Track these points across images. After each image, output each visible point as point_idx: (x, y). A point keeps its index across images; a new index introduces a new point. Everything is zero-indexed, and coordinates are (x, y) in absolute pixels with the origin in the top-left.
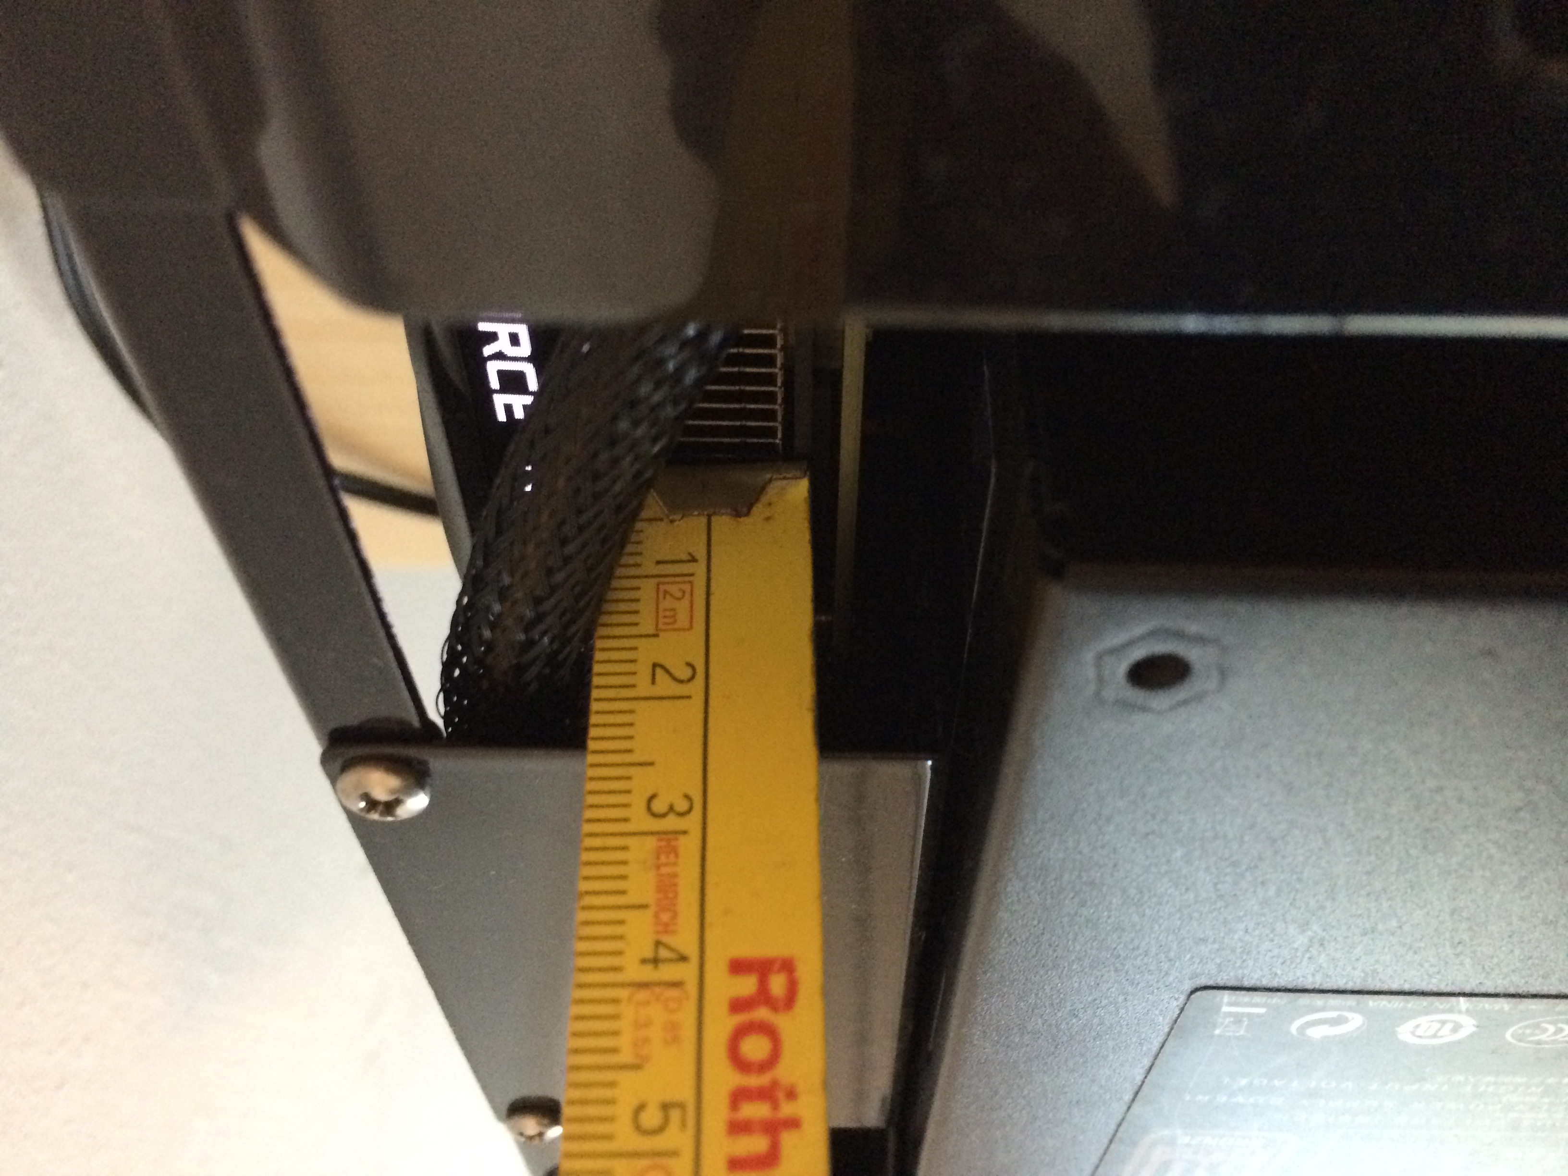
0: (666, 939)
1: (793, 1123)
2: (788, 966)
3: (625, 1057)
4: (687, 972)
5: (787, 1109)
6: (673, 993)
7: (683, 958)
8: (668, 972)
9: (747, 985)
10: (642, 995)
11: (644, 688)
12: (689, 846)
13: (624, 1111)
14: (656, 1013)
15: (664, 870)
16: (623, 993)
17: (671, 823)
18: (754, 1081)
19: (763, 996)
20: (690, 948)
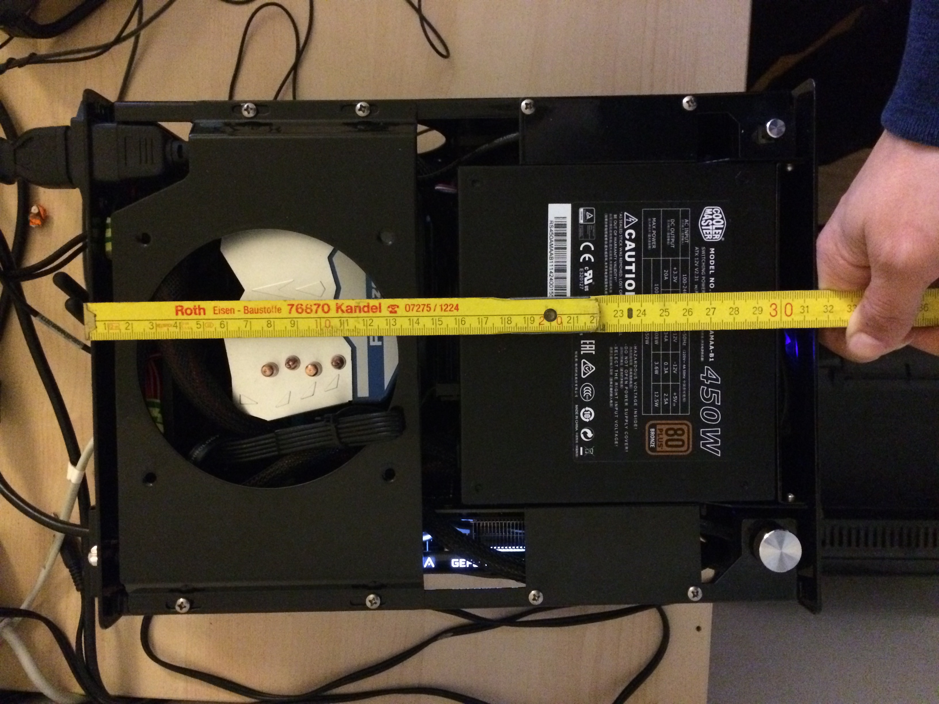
0: (173, 325)
1: (199, 306)
2: (177, 307)
3: (191, 330)
4: (178, 322)
5: (197, 307)
6: (181, 324)
8: (178, 324)
9: (180, 313)
11: (131, 331)
12: (158, 322)
13: (198, 330)
14: (184, 326)
15: (162, 326)
17: (154, 325)
18: (193, 311)
19: (181, 310)
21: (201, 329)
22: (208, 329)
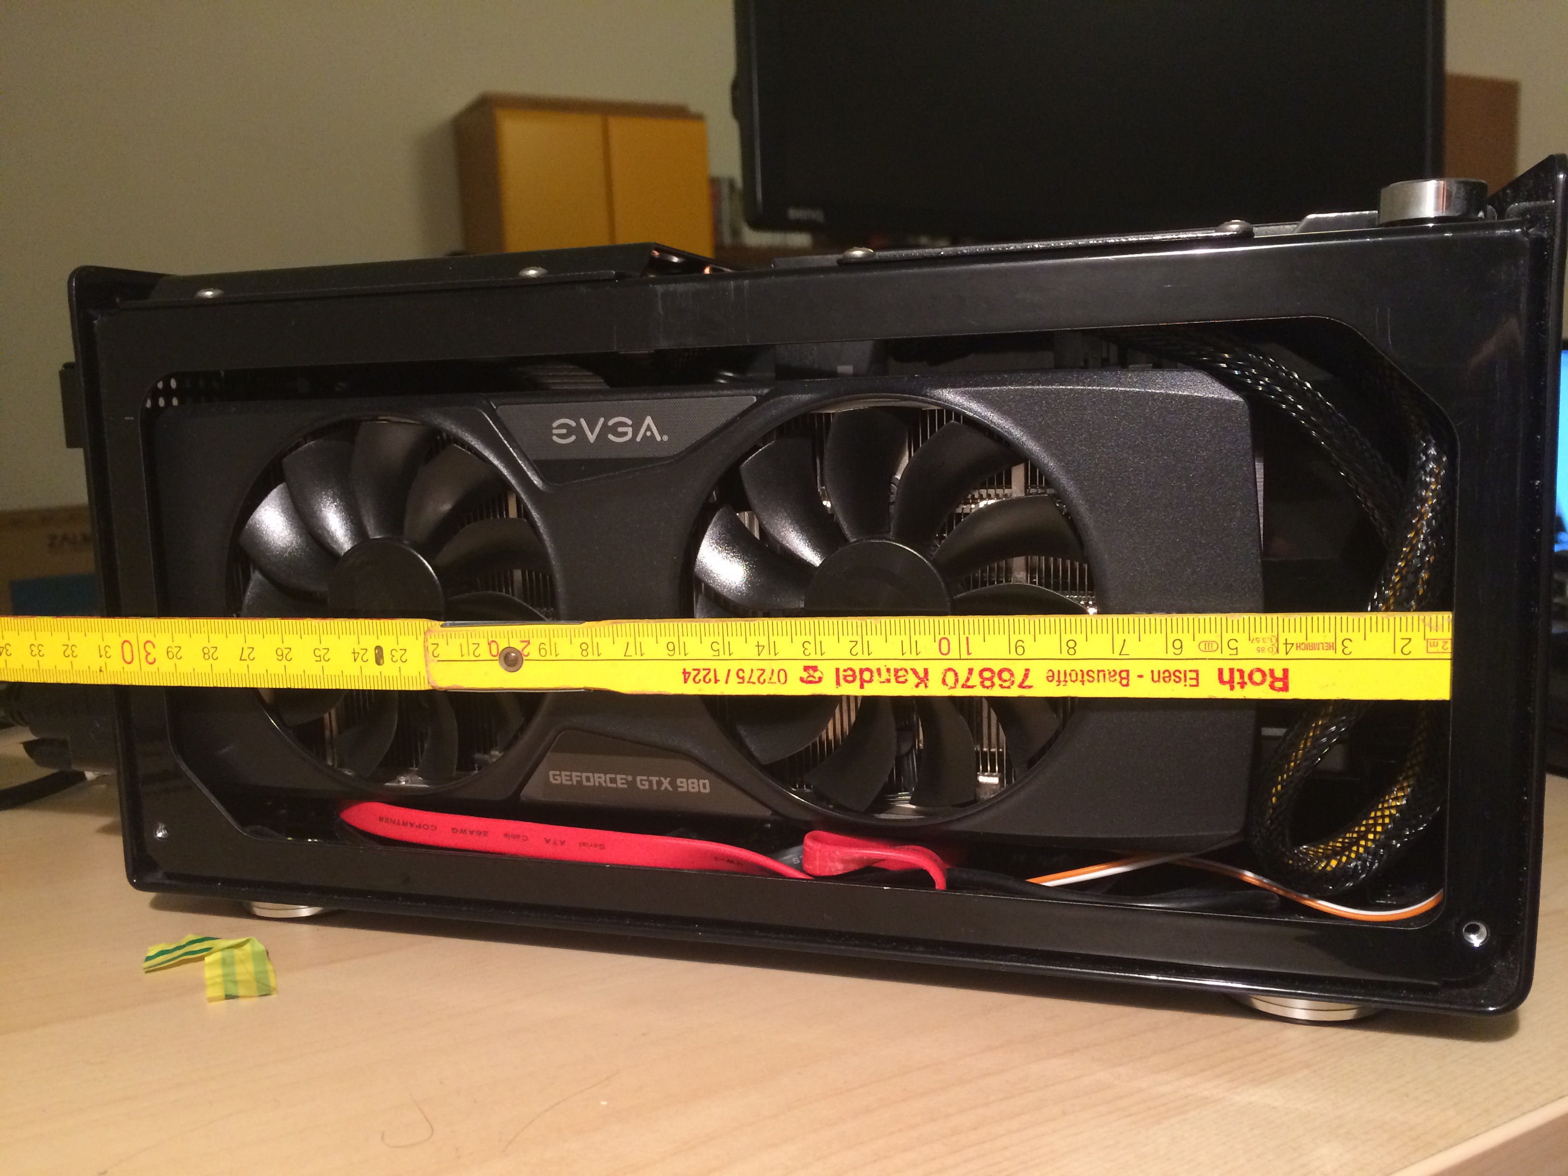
0: (1295, 646)
1: (1232, 688)
2: (1285, 688)
3: (1253, 635)
4: (1282, 654)
5: (1237, 687)
6: (1275, 650)
8: (1282, 648)
9: (1279, 674)
10: (1274, 640)
11: (1399, 635)
12: (1330, 654)
13: (1235, 633)
14: (1268, 644)
15: (1321, 646)
16: (1275, 633)
17: (1339, 647)
18: (1246, 677)
22: (1214, 637)
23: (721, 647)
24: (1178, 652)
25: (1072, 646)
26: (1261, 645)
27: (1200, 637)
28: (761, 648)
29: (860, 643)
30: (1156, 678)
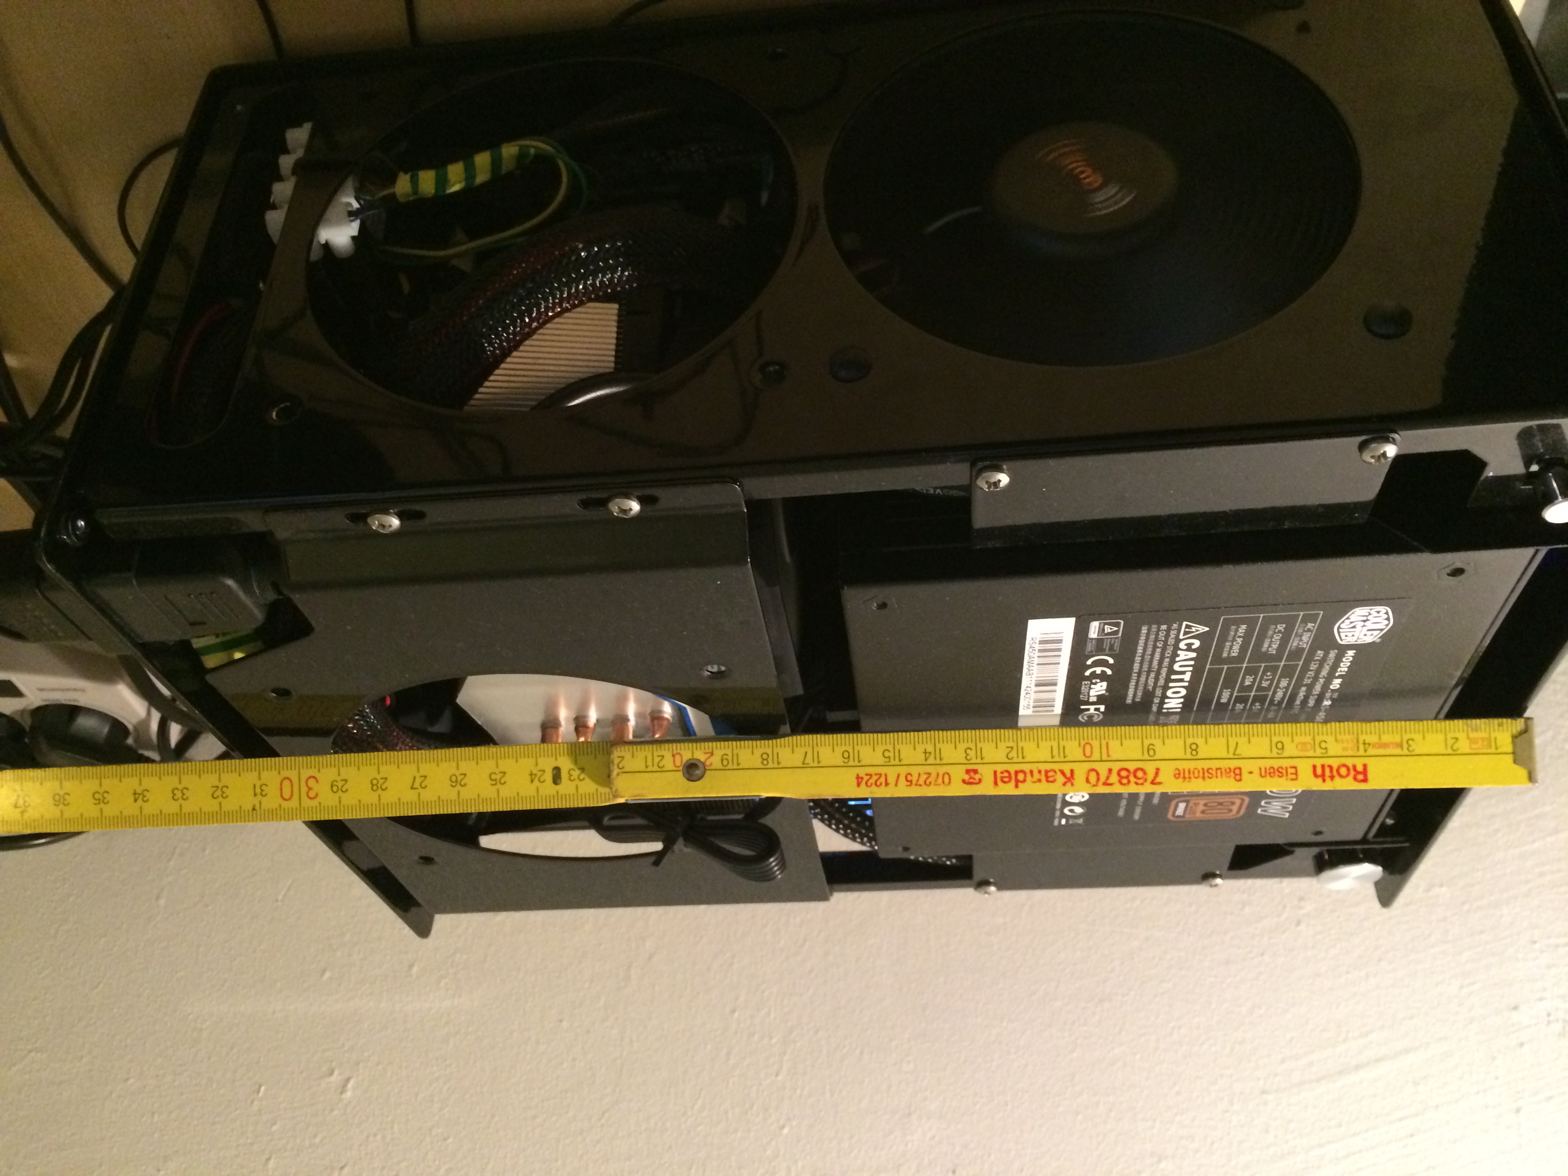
0: (1371, 747)
1: (1324, 781)
2: (1365, 780)
3: (1339, 737)
4: (1362, 752)
5: (1328, 779)
6: (1356, 749)
7: (1365, 751)
8: (1361, 747)
9: (1360, 768)
10: (1355, 741)
11: (1449, 736)
12: (1398, 751)
13: (1325, 738)
14: (1351, 745)
15: (1391, 745)
16: (1356, 737)
17: (1405, 746)
18: (1335, 773)
19: (1357, 773)
20: (1368, 754)
21: (1318, 739)
22: (1308, 739)
23: (891, 755)
24: (1280, 752)
25: (1195, 749)
26: (1345, 745)
27: (1298, 739)
28: (927, 755)
29: (1015, 748)
30: (1263, 774)
